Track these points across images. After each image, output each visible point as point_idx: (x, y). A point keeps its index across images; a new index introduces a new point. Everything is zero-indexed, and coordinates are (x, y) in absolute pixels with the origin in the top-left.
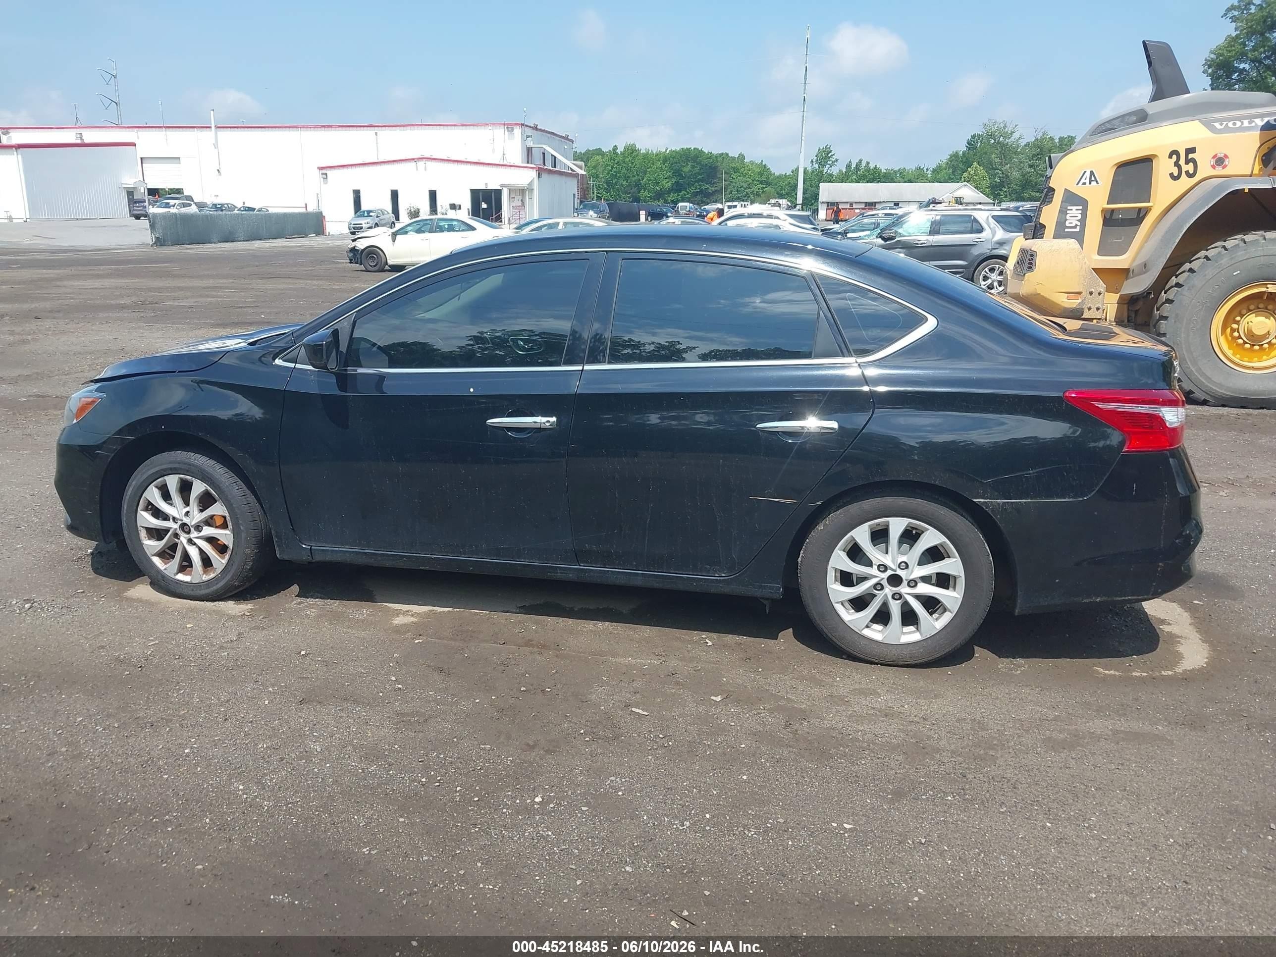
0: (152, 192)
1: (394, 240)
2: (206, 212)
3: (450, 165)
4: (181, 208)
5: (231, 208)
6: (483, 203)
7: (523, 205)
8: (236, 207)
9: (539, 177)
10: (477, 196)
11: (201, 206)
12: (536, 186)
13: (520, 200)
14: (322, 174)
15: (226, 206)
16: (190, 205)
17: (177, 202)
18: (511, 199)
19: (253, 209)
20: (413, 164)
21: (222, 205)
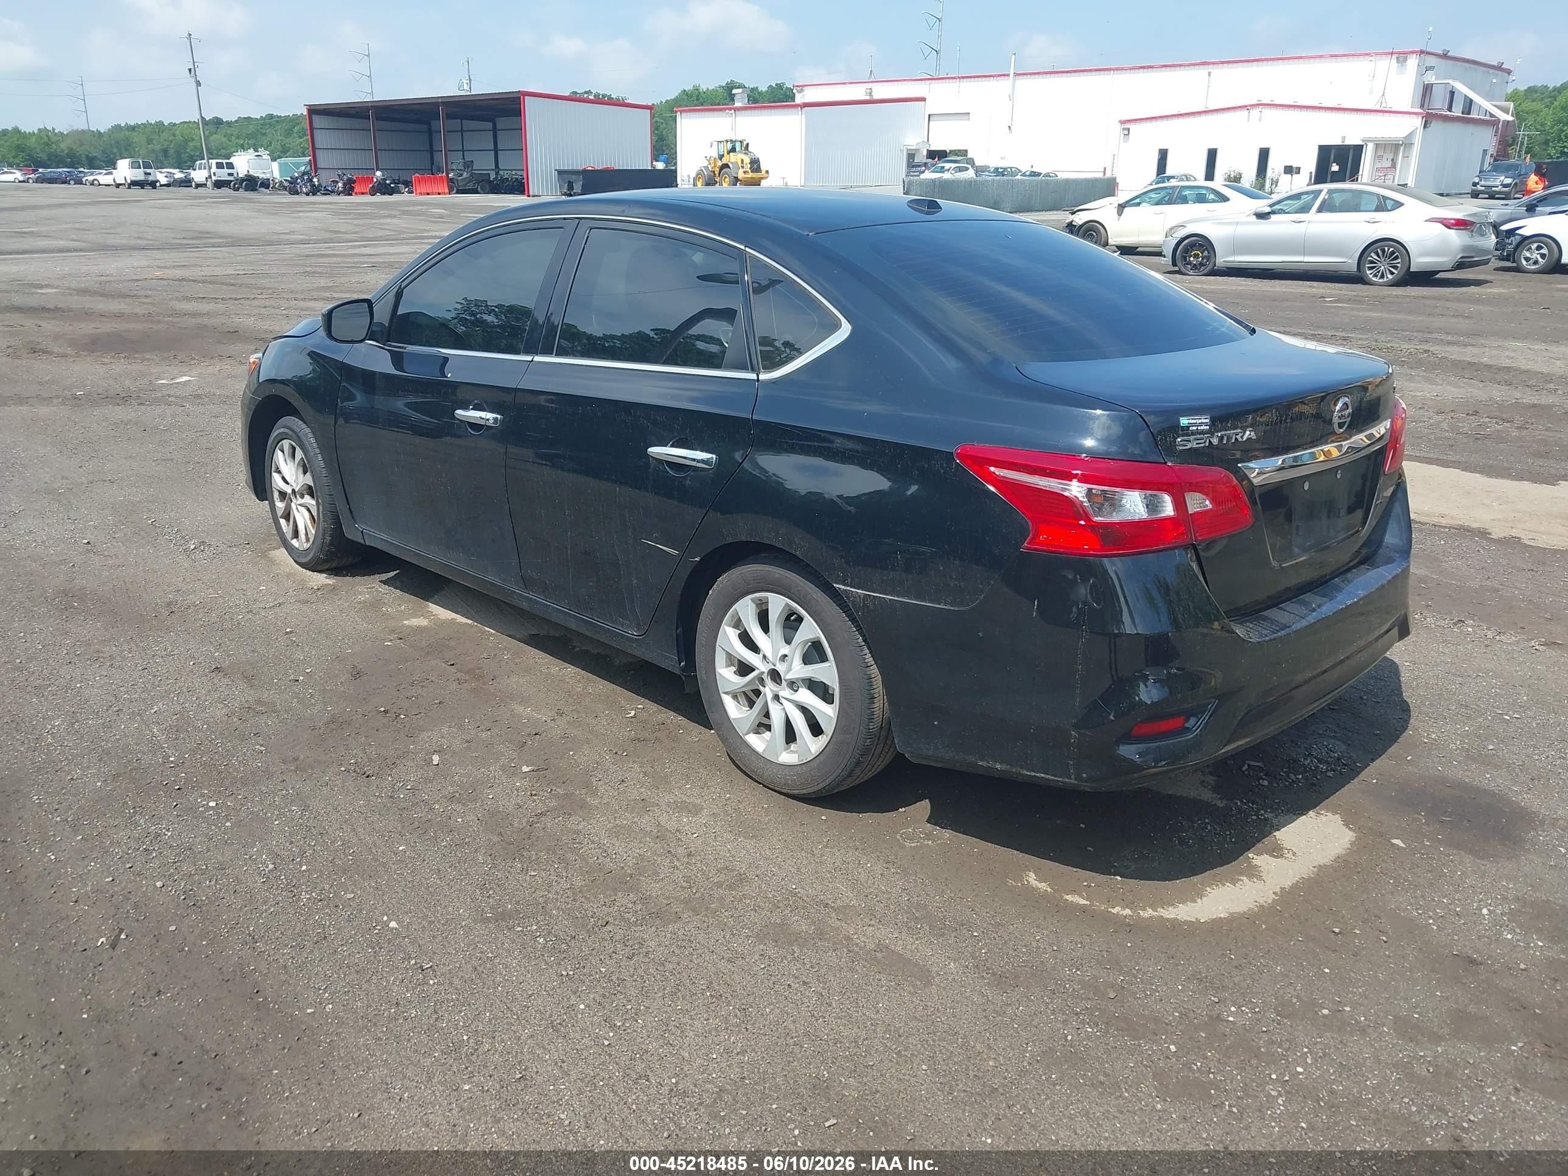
0: (932, 154)
1: (1120, 214)
2: (985, 177)
3: (1297, 113)
4: (956, 172)
5: (1014, 172)
6: (1334, 164)
7: (1394, 166)
8: (1020, 171)
9: (1425, 127)
10: (1326, 154)
11: (979, 170)
12: (1417, 140)
13: (1390, 159)
14: (1124, 129)
15: (1009, 170)
16: (967, 169)
17: (953, 165)
18: (1377, 157)
19: (1039, 174)
20: (1245, 113)
21: (1005, 169)
